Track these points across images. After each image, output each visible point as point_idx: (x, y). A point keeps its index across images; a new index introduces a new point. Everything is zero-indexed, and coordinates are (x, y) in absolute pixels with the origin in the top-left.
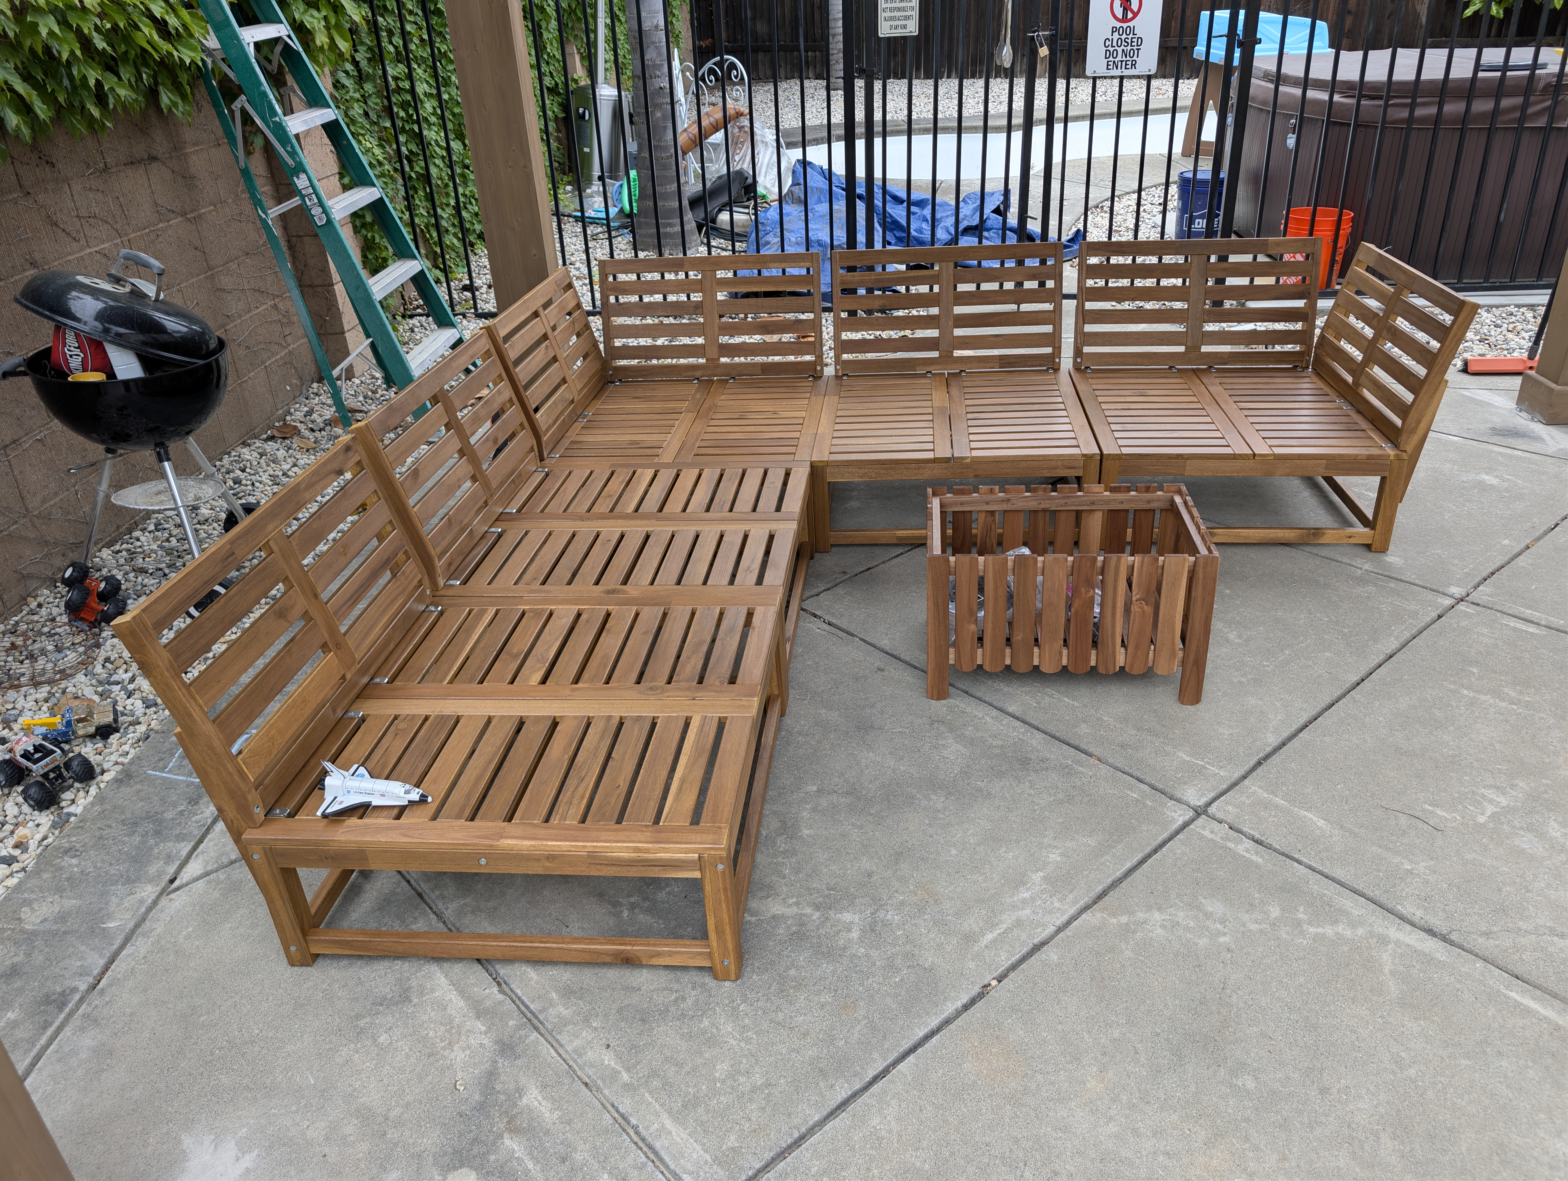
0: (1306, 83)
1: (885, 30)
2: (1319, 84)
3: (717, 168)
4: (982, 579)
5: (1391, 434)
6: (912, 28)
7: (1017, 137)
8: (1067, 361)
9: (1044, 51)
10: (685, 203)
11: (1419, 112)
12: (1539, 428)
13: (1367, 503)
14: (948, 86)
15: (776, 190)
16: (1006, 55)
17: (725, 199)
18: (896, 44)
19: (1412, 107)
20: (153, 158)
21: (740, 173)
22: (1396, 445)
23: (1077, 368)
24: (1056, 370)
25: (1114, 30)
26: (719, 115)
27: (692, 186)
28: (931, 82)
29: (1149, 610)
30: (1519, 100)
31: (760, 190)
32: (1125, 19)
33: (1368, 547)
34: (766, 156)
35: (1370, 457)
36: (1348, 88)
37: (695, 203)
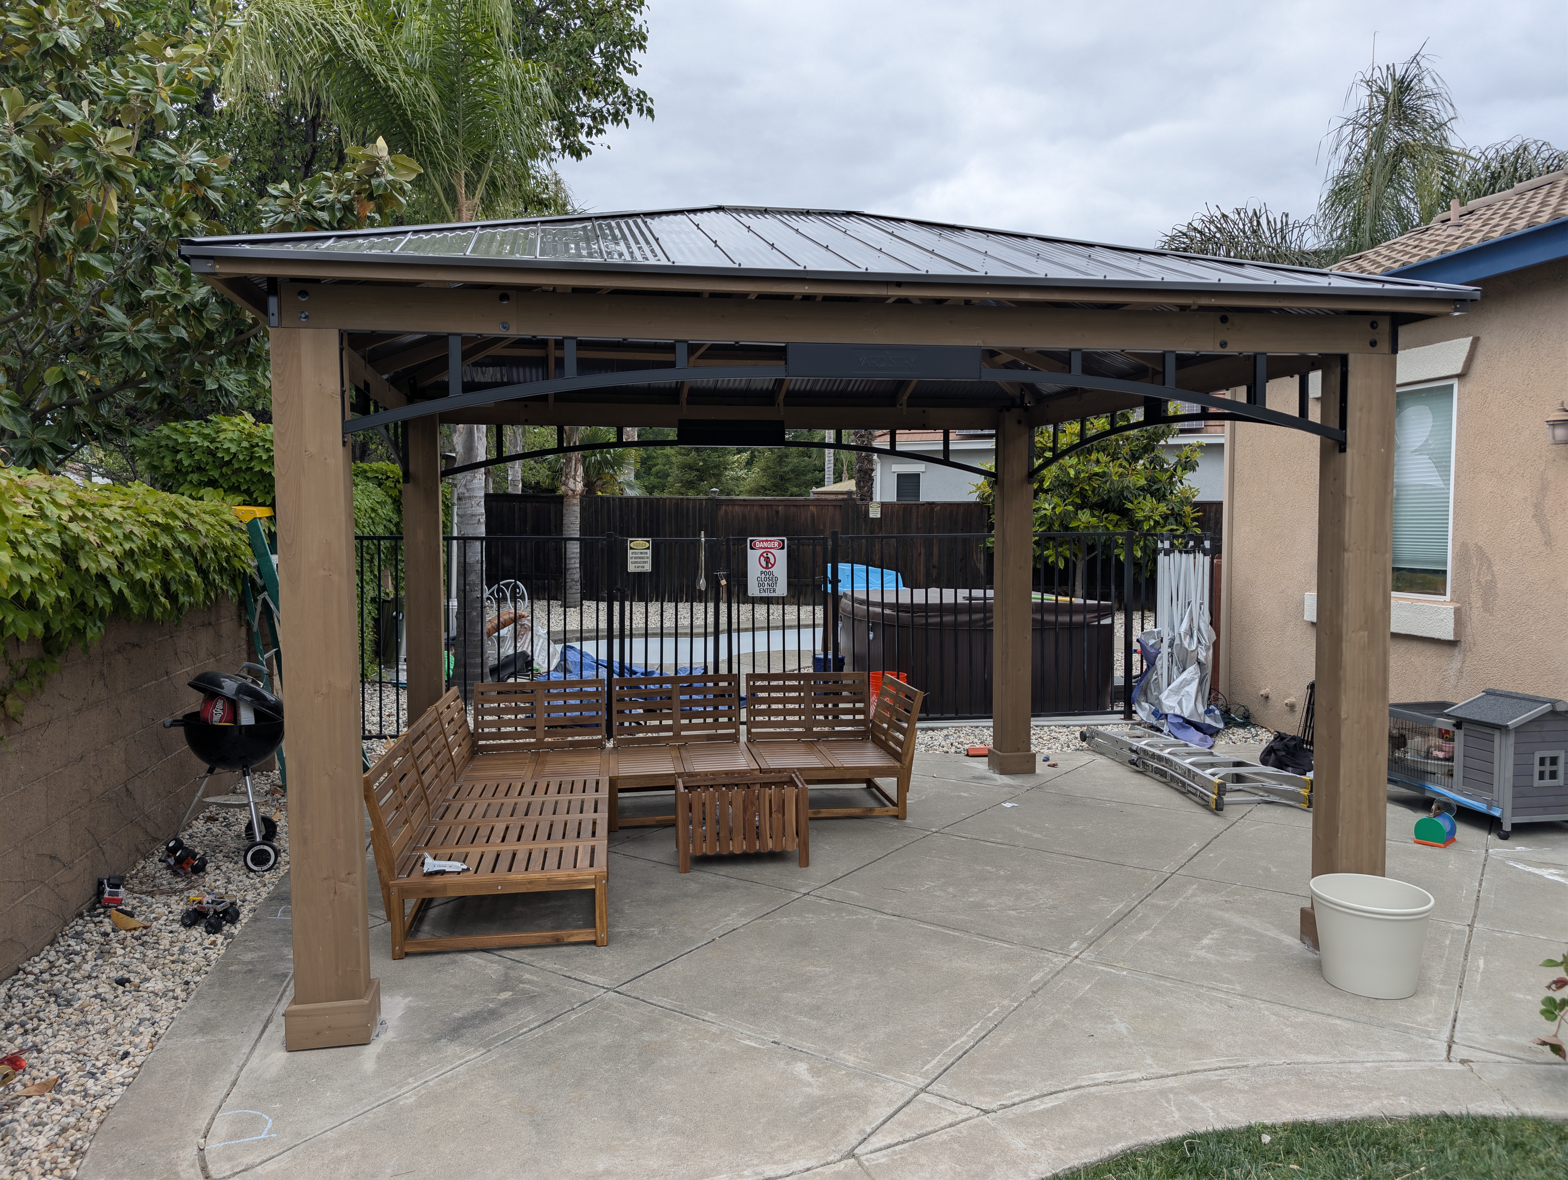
0: (868, 603)
1: (631, 568)
2: (875, 604)
3: (508, 650)
4: (704, 804)
5: (896, 756)
6: (648, 568)
7: (711, 640)
8: (743, 738)
9: (724, 582)
10: (487, 670)
11: (930, 620)
12: (997, 776)
13: (893, 793)
14: (654, 607)
15: (546, 665)
16: (702, 584)
17: (512, 670)
18: (640, 576)
19: (927, 617)
20: (210, 624)
21: (524, 653)
22: (899, 760)
23: (749, 740)
24: (738, 741)
25: (762, 573)
26: (512, 616)
27: (492, 660)
28: (643, 604)
29: (780, 816)
30: (981, 616)
31: (535, 666)
32: (767, 567)
33: (896, 817)
34: (541, 643)
35: (889, 767)
36: (891, 606)
37: (495, 671)
